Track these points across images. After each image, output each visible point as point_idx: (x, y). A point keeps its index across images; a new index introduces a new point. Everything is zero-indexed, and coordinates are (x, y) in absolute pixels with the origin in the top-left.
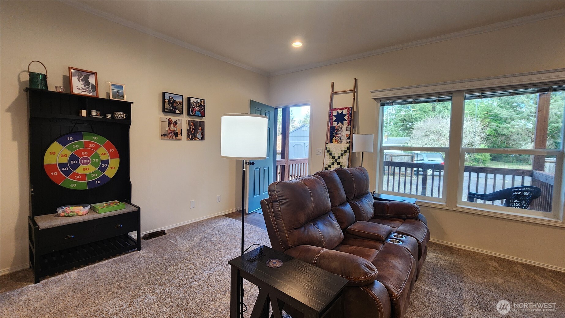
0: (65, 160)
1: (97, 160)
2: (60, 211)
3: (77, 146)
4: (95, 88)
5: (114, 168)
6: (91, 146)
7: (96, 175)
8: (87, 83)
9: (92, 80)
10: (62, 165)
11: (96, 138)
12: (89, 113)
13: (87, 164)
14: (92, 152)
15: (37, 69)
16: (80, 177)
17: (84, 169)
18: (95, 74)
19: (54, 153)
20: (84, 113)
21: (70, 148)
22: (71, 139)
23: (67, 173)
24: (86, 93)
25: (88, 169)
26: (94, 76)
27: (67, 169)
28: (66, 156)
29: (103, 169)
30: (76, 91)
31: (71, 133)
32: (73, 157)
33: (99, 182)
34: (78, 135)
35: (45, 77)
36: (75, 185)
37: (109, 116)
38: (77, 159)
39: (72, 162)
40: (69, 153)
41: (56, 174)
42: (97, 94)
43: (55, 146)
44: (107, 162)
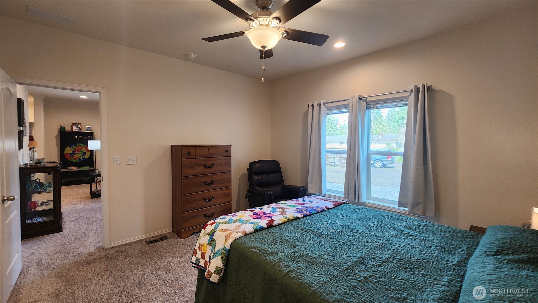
0: (71, 152)
1: (82, 152)
2: (68, 168)
3: (75, 148)
4: (80, 129)
5: (88, 155)
6: (80, 147)
7: (81, 157)
8: (78, 127)
9: (79, 126)
10: (70, 154)
11: (81, 145)
12: (78, 137)
13: (78, 153)
14: (80, 150)
15: (63, 125)
16: (76, 158)
17: (77, 155)
18: (81, 124)
19: (68, 150)
20: (76, 137)
21: (73, 148)
22: (73, 145)
23: (72, 156)
24: (77, 131)
25: (78, 155)
26: (80, 125)
27: (72, 155)
28: (71, 151)
29: (84, 155)
30: (74, 130)
31: (73, 144)
32: (73, 151)
33: (83, 160)
34: (75, 144)
35: (65, 127)
36: (74, 160)
37: (86, 137)
38: (75, 152)
39: (73, 153)
40: (72, 150)
41: (68, 156)
42: (81, 131)
43: (68, 148)
44: (85, 153)
